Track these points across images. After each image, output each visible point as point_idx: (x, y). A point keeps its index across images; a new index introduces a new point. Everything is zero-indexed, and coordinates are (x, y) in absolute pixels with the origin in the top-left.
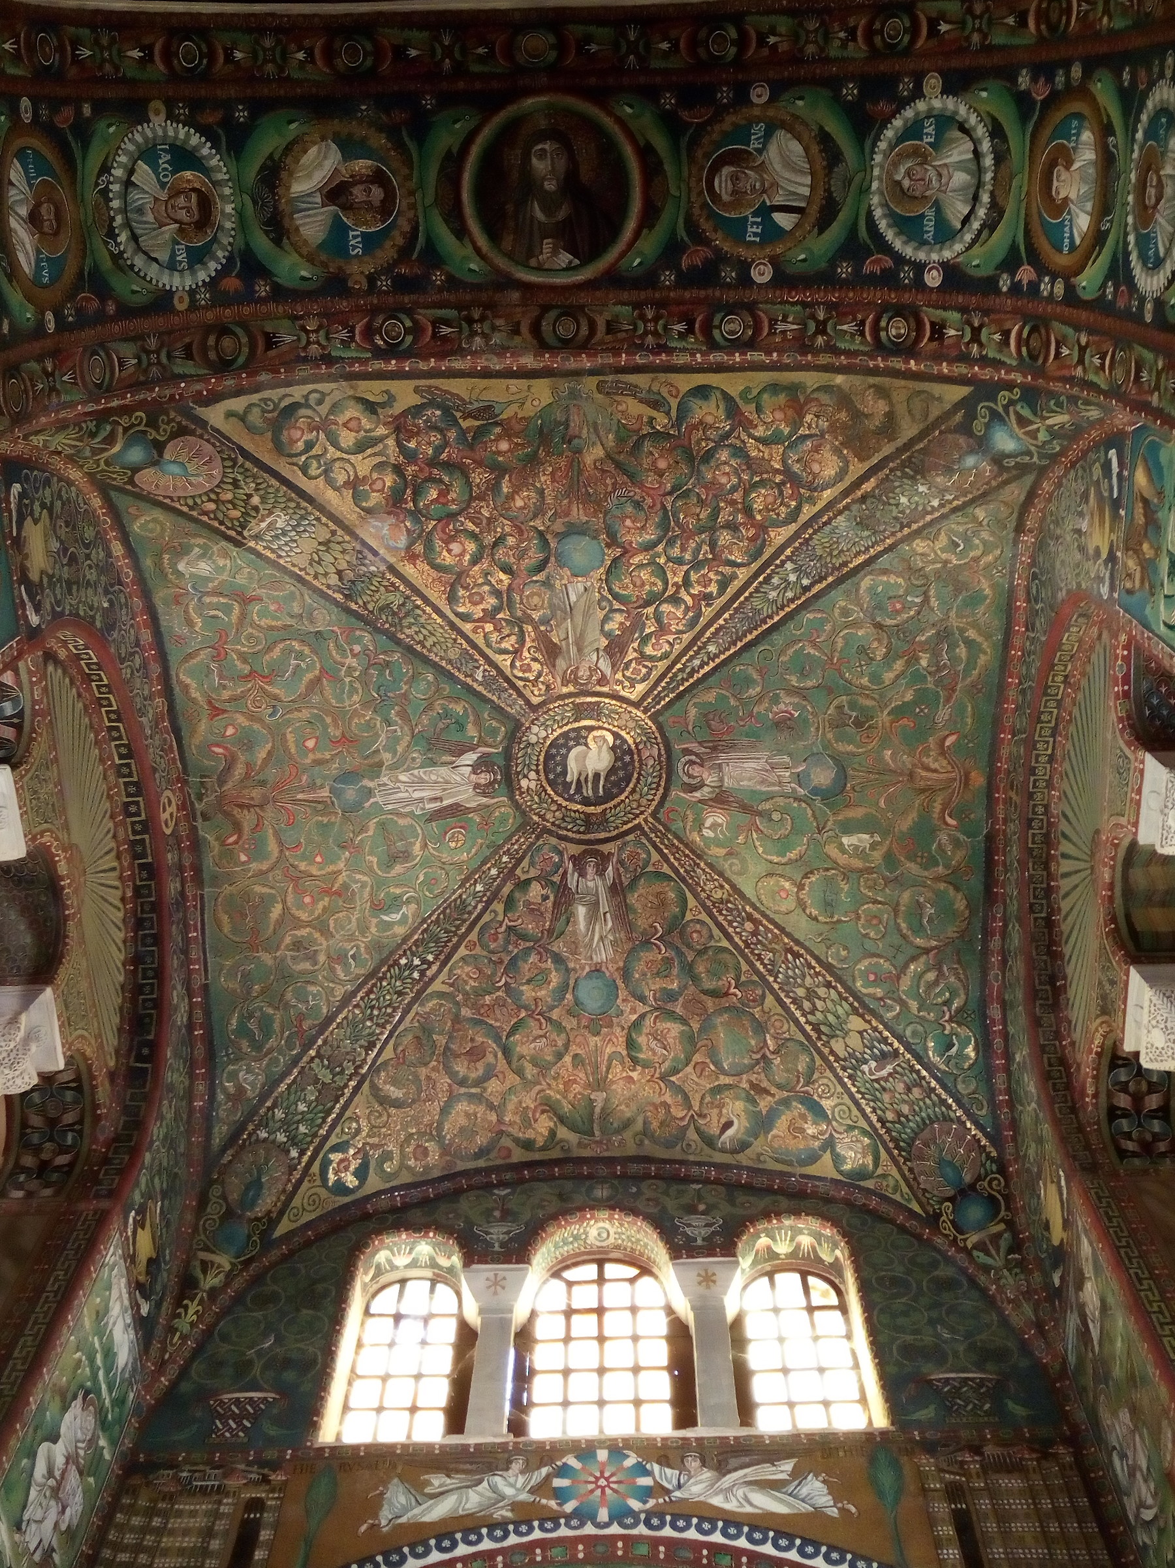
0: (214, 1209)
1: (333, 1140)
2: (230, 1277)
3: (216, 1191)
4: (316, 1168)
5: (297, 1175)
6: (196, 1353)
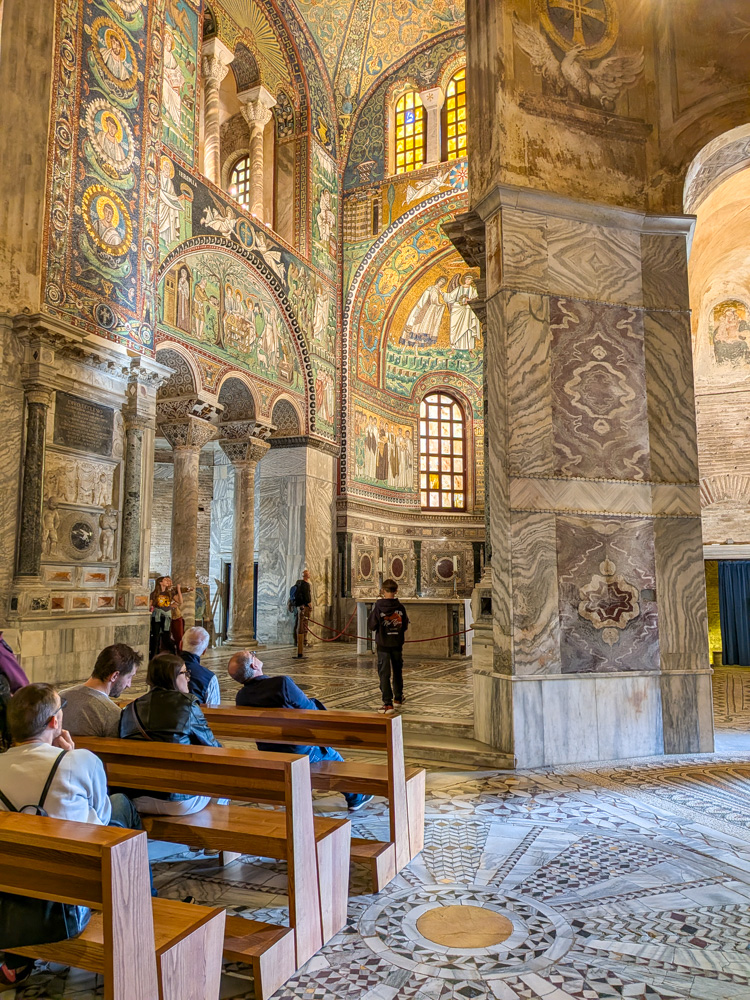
0: (339, 100)
1: (367, 57)
2: (351, 120)
3: (337, 93)
4: (365, 70)
5: (360, 76)
6: (350, 149)
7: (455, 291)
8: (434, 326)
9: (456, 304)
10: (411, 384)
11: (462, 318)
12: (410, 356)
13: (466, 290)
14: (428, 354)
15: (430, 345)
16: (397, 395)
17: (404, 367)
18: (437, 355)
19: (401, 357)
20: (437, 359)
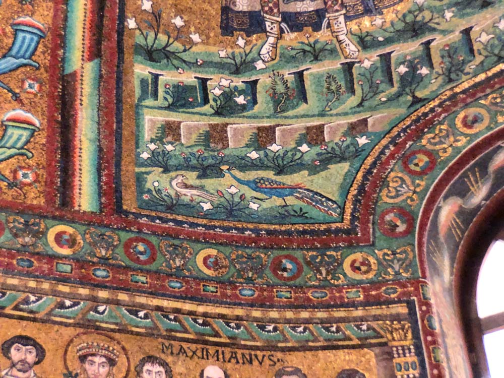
12: (315, 69)
14: (413, 30)
16: (242, 230)
17: (290, 113)
18: (462, 16)
19: (255, 82)
20: (467, 32)
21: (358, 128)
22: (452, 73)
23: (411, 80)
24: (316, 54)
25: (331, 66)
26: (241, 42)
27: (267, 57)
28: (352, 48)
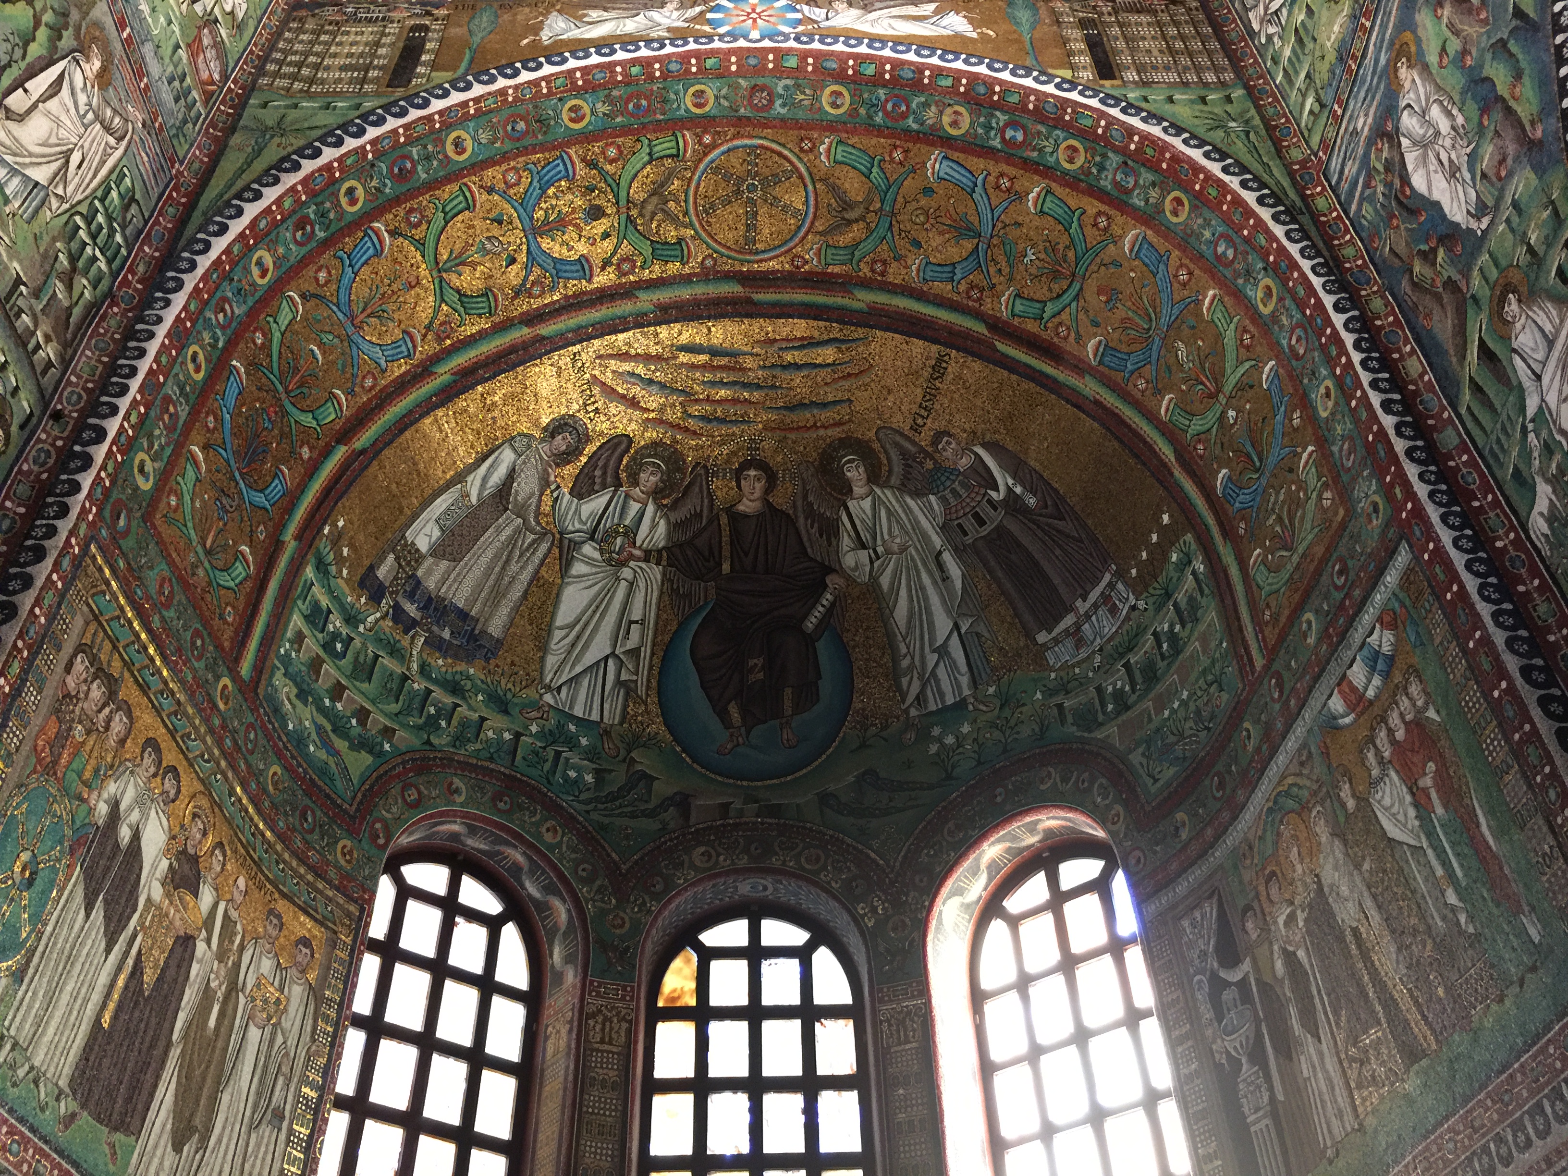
7: (596, 504)
8: (497, 595)
9: (589, 549)
10: (366, 759)
11: (598, 605)
12: (386, 661)
13: (635, 507)
14: (454, 688)
15: (469, 659)
16: (300, 765)
17: (358, 684)
18: (487, 706)
19: (353, 639)
20: (483, 719)
21: (388, 732)
22: (459, 740)
23: (432, 724)
24: (395, 651)
25: (399, 670)
26: (363, 600)
27: (368, 625)
28: (415, 666)
